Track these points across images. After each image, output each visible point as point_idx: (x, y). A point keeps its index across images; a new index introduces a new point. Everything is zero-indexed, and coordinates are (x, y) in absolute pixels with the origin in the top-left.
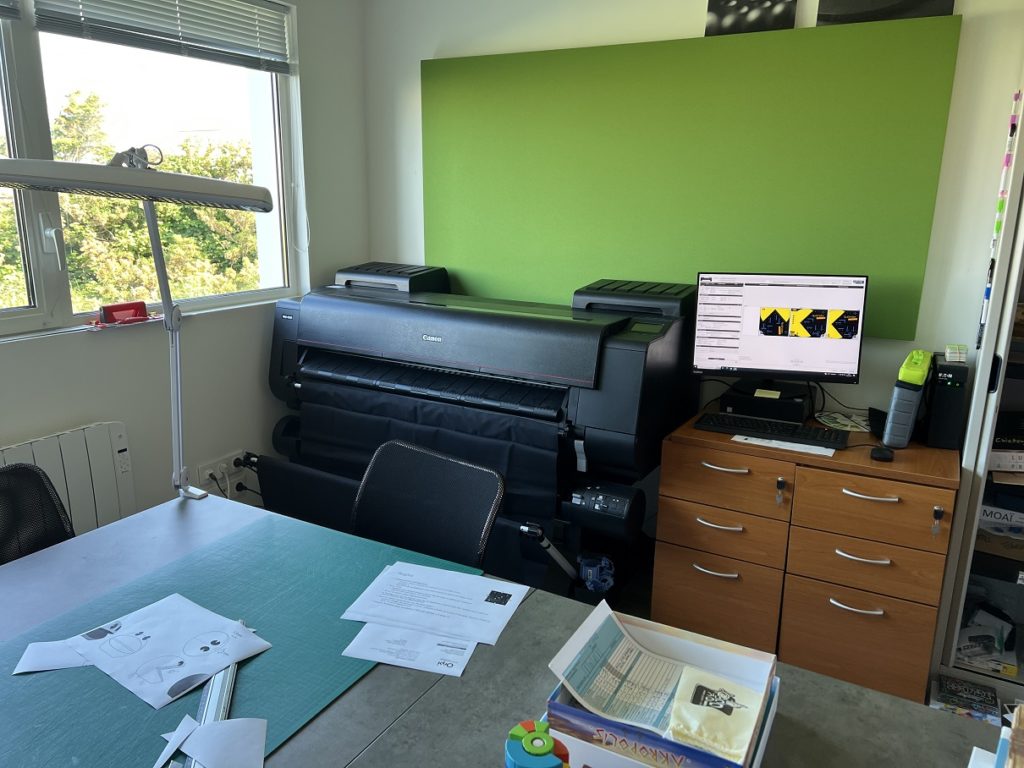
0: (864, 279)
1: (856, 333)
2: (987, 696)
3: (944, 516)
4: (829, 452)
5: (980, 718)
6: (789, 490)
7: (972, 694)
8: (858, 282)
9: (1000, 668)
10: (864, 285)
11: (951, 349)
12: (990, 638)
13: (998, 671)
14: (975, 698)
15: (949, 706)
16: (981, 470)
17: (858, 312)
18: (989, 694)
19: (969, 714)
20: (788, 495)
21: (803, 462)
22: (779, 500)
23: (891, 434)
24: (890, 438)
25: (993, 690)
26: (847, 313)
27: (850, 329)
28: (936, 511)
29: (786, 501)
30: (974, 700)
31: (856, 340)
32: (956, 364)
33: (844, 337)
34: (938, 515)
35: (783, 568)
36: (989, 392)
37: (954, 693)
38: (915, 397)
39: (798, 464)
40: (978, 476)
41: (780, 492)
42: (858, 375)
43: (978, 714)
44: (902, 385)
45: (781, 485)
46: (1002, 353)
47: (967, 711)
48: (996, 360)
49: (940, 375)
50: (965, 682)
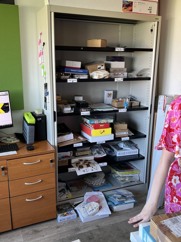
0: (8, 92)
1: (9, 110)
2: (69, 206)
3: (53, 161)
4: (15, 152)
5: (70, 213)
6: (6, 170)
7: (66, 207)
8: (6, 93)
9: (68, 196)
10: (8, 94)
11: (38, 110)
12: (63, 189)
13: (67, 197)
14: (67, 208)
15: (62, 214)
16: (56, 145)
17: (8, 103)
18: (69, 205)
19: (67, 213)
20: (6, 171)
21: (9, 159)
22: (3, 174)
23: (29, 140)
24: (29, 142)
25: (69, 203)
26: (5, 104)
27: (7, 109)
28: (51, 160)
29: (6, 174)
30: (67, 209)
31: (10, 112)
32: (40, 115)
33: (6, 112)
34: (52, 161)
35: (9, 197)
36: (54, 122)
37: (62, 209)
38: (33, 127)
39: (7, 160)
40: (56, 146)
41: (3, 171)
42: (12, 124)
43: (69, 212)
44: (29, 125)
45: (3, 169)
46: (55, 110)
47: (66, 213)
48: (54, 112)
49: (38, 119)
50: (62, 204)
